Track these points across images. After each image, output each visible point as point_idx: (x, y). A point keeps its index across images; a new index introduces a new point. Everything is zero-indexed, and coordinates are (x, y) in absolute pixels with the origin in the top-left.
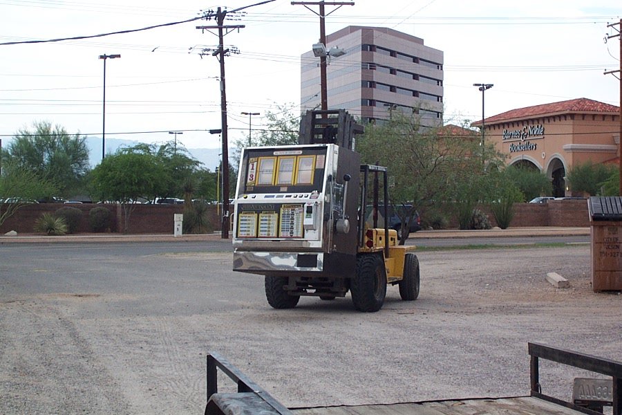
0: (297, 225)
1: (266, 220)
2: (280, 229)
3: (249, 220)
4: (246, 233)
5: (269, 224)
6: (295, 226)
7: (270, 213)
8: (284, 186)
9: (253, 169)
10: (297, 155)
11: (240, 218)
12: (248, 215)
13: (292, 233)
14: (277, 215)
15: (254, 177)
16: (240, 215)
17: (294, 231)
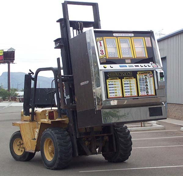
0: (151, 86)
1: (128, 84)
2: (139, 90)
3: (115, 84)
4: (114, 94)
5: (131, 86)
6: (149, 87)
7: (129, 78)
8: (128, 59)
9: (101, 46)
10: (131, 37)
11: (108, 83)
12: (113, 81)
13: (147, 92)
14: (135, 80)
15: (104, 52)
16: (107, 81)
17: (149, 91)
